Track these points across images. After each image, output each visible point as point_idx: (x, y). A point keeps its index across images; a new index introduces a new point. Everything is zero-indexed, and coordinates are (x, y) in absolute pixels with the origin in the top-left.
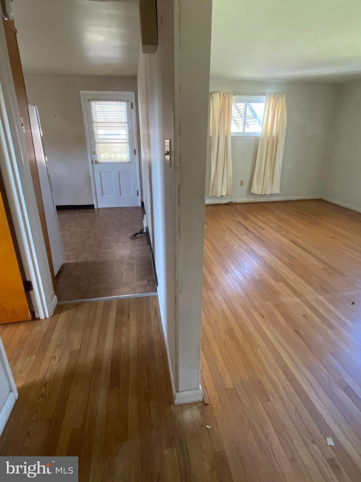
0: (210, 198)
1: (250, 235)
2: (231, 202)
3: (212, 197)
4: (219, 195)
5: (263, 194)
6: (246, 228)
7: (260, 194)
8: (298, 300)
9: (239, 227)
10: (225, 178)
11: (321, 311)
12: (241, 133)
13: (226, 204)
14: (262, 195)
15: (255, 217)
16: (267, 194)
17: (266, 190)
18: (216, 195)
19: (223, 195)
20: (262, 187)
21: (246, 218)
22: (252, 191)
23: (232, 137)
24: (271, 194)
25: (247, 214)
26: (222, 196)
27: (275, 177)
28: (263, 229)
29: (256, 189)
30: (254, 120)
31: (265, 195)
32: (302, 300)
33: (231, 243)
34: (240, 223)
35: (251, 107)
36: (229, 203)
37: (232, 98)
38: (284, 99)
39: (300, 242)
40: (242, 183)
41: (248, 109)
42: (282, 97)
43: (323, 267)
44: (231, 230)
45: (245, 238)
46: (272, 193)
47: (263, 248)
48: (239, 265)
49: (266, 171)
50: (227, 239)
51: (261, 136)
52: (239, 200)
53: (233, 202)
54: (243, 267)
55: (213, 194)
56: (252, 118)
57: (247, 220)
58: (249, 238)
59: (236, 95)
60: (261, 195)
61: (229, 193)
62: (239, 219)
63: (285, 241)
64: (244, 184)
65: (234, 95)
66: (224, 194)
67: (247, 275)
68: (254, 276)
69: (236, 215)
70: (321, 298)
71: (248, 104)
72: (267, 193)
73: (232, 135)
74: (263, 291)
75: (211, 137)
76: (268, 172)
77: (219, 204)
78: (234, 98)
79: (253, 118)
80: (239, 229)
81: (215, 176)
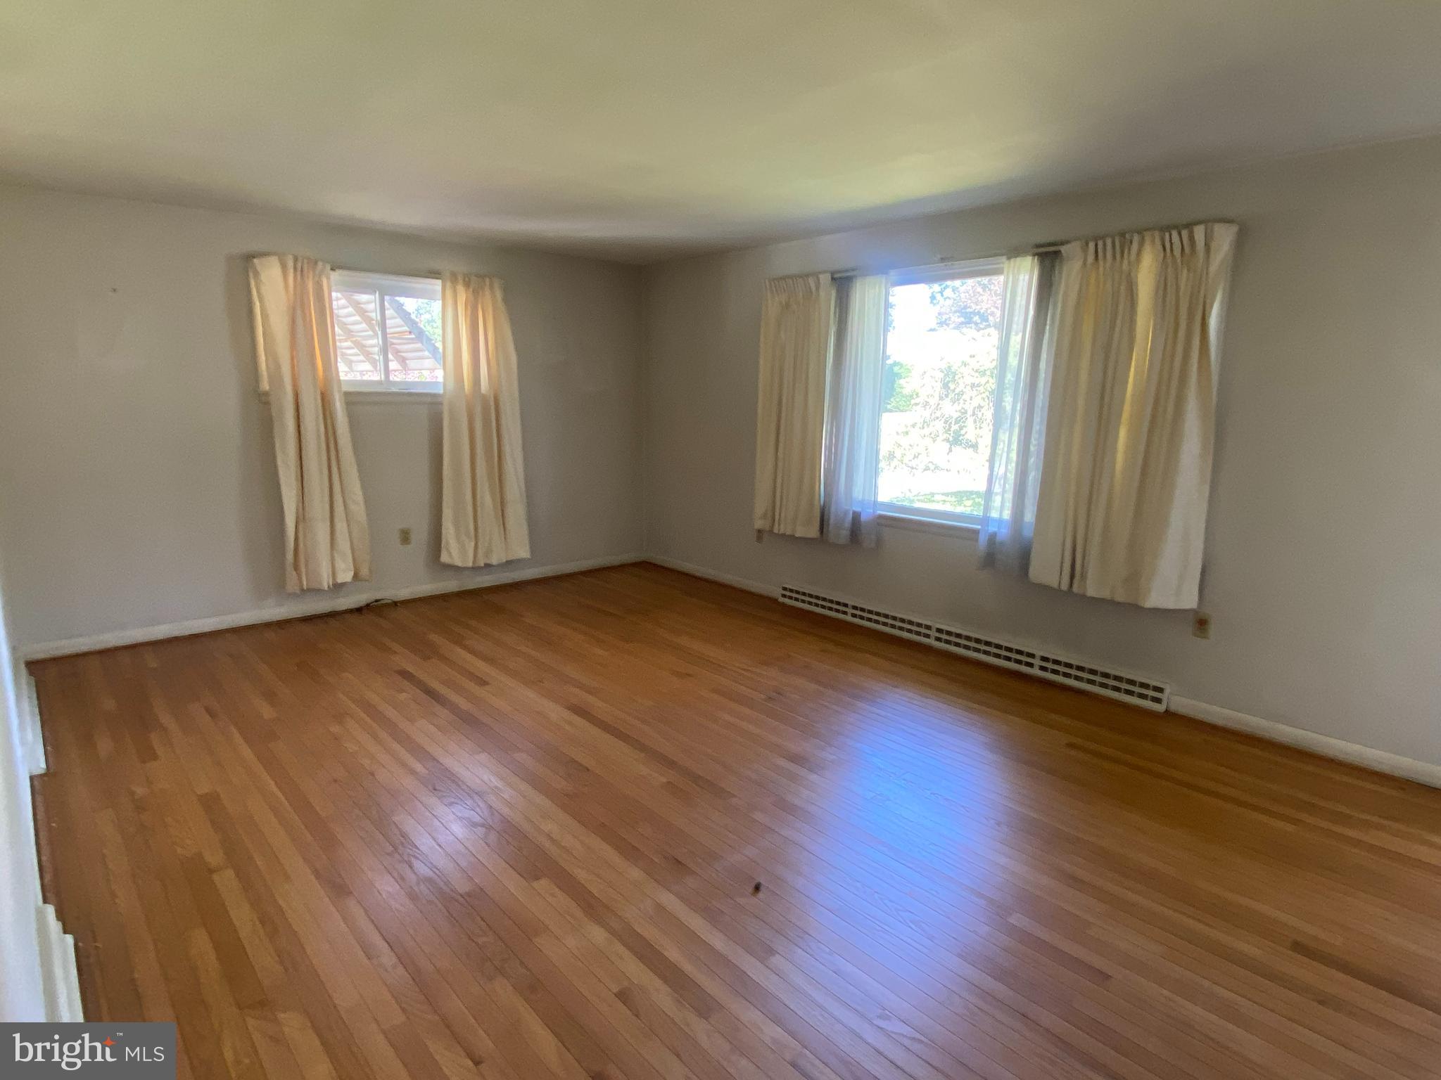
0: (293, 596)
1: (443, 713)
2: (377, 601)
3: (298, 592)
4: (326, 582)
5: (483, 565)
6: (430, 692)
7: (470, 565)
8: (598, 934)
9: (402, 691)
10: (341, 526)
11: (673, 954)
12: (380, 383)
13: (359, 610)
14: (480, 568)
15: (459, 641)
16: (494, 564)
17: (488, 552)
18: (314, 585)
19: (339, 580)
20: (473, 544)
21: (428, 652)
22: (444, 558)
23: (347, 394)
24: (509, 563)
25: (434, 637)
26: (337, 587)
27: (510, 511)
28: (483, 683)
29: (456, 551)
30: (419, 345)
31: (488, 566)
32: (613, 932)
33: (366, 762)
34: (404, 674)
35: (400, 308)
36: (368, 605)
37: (328, 278)
38: (499, 295)
39: (598, 706)
40: (405, 537)
41: (389, 312)
42: (491, 287)
43: (664, 780)
44: (370, 709)
45: (423, 730)
46: (510, 558)
47: (483, 757)
48: (391, 848)
49: (478, 497)
50: (351, 747)
51: (445, 392)
52: (403, 593)
53: (382, 602)
54: (409, 855)
55: (301, 582)
56: (412, 341)
57: (429, 658)
58: (439, 728)
59: (341, 267)
60: (475, 569)
61: (364, 571)
62: (404, 659)
63: (555, 712)
64: (414, 537)
65: (332, 269)
66: (345, 576)
67: (422, 887)
68: (447, 883)
69: (395, 646)
70: (669, 900)
71: (387, 298)
72: (494, 561)
73: (345, 388)
74: (480, 941)
75: (266, 394)
76: (487, 499)
77: (333, 615)
78: (336, 276)
79: (412, 339)
80: (403, 696)
81: (301, 519)
